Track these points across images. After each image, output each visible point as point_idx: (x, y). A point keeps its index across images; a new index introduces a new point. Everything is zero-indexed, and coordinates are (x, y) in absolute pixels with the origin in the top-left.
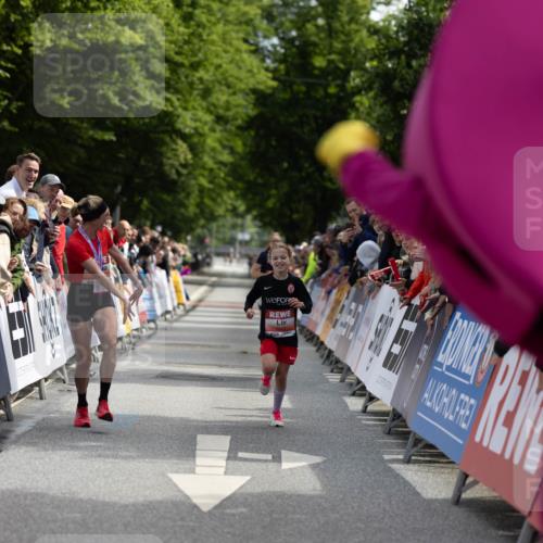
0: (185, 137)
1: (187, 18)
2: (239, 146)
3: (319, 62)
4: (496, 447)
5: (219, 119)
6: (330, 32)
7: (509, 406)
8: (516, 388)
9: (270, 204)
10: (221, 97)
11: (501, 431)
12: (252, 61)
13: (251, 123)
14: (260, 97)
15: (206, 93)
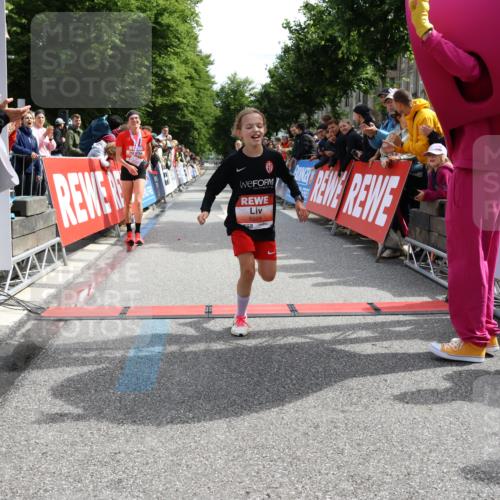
0: (196, 130)
1: (197, 95)
2: (211, 132)
3: (232, 107)
4: (319, 201)
5: (206, 124)
6: (235, 99)
7: (322, 189)
8: (324, 184)
9: (220, 147)
10: (206, 118)
11: (320, 197)
12: (214, 107)
13: (214, 125)
14: (216, 119)
15: (202, 117)
